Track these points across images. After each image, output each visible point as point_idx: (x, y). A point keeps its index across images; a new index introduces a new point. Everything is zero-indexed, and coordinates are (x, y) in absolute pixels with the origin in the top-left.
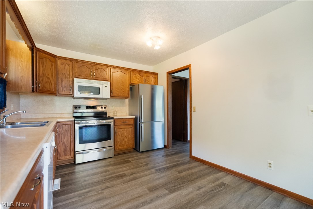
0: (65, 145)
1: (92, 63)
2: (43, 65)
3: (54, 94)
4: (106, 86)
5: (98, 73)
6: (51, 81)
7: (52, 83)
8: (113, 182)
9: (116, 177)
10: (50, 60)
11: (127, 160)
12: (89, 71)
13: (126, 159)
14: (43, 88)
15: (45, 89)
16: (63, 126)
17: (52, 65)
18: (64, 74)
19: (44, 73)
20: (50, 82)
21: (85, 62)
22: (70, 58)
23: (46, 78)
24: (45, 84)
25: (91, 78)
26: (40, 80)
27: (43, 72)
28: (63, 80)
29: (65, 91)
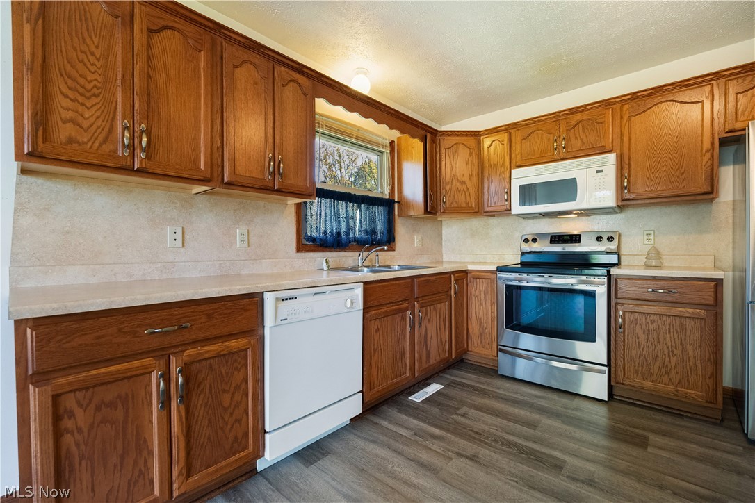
0: (481, 323)
1: (557, 114)
2: (452, 160)
3: (476, 212)
4: (598, 172)
5: (576, 138)
6: (468, 189)
7: (471, 191)
8: (500, 457)
9: (526, 453)
10: (465, 145)
11: (638, 436)
12: (549, 139)
13: (644, 429)
14: (452, 203)
15: (457, 206)
16: (478, 280)
17: (470, 154)
18: (494, 165)
19: (454, 176)
20: (466, 190)
21: (539, 121)
22: (504, 126)
23: (458, 184)
24: (456, 196)
25: (555, 157)
26: (446, 191)
27: (451, 173)
28: (492, 180)
29: (495, 203)
